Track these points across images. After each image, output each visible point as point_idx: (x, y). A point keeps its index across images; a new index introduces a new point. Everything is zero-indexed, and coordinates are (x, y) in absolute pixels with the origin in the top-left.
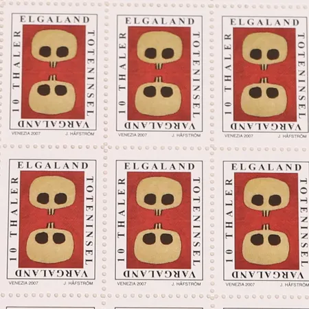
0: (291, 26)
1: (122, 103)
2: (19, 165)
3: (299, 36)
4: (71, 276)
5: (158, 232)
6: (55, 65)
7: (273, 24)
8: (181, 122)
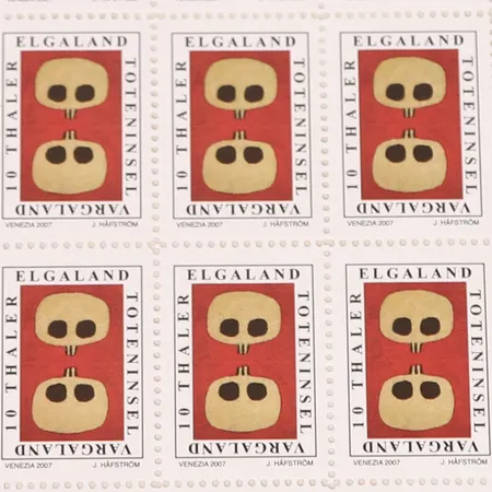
0: (451, 46)
1: (182, 174)
2: (18, 276)
3: (464, 61)
4: (104, 453)
5: (243, 381)
6: (73, 114)
7: (423, 43)
8: (277, 204)
